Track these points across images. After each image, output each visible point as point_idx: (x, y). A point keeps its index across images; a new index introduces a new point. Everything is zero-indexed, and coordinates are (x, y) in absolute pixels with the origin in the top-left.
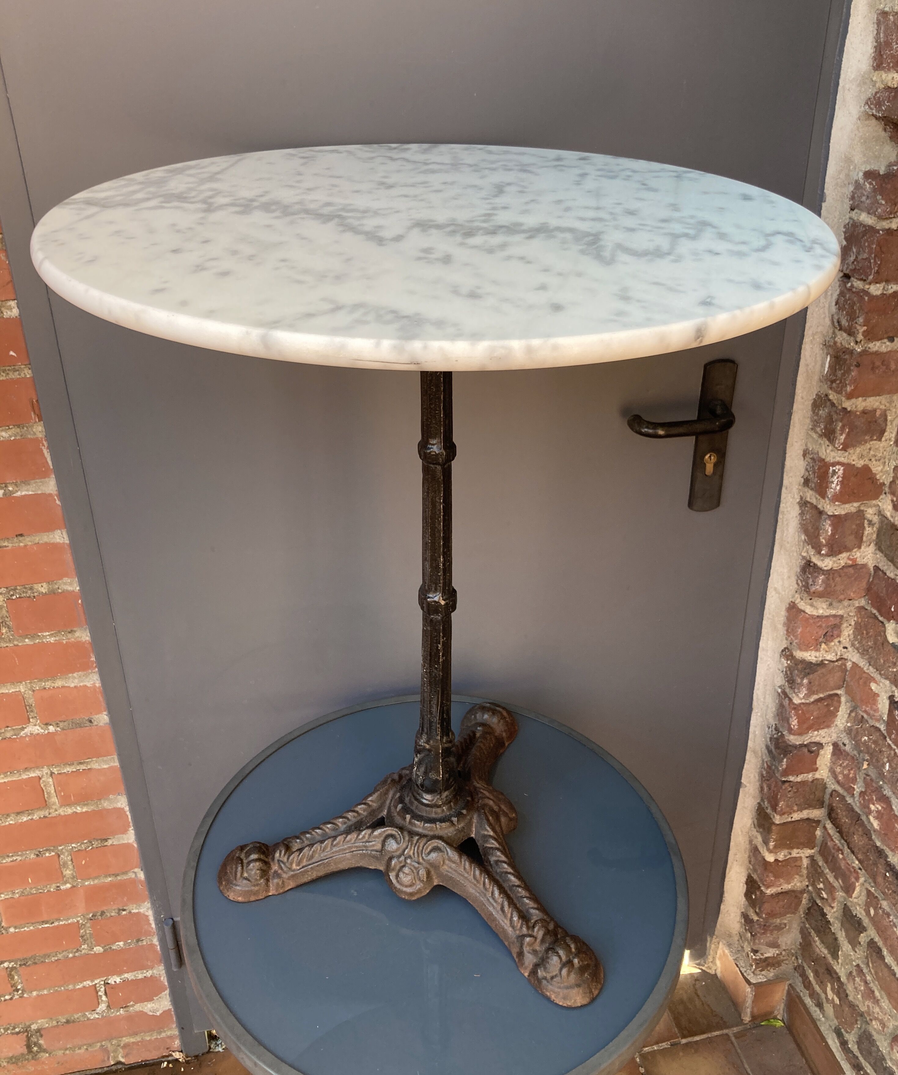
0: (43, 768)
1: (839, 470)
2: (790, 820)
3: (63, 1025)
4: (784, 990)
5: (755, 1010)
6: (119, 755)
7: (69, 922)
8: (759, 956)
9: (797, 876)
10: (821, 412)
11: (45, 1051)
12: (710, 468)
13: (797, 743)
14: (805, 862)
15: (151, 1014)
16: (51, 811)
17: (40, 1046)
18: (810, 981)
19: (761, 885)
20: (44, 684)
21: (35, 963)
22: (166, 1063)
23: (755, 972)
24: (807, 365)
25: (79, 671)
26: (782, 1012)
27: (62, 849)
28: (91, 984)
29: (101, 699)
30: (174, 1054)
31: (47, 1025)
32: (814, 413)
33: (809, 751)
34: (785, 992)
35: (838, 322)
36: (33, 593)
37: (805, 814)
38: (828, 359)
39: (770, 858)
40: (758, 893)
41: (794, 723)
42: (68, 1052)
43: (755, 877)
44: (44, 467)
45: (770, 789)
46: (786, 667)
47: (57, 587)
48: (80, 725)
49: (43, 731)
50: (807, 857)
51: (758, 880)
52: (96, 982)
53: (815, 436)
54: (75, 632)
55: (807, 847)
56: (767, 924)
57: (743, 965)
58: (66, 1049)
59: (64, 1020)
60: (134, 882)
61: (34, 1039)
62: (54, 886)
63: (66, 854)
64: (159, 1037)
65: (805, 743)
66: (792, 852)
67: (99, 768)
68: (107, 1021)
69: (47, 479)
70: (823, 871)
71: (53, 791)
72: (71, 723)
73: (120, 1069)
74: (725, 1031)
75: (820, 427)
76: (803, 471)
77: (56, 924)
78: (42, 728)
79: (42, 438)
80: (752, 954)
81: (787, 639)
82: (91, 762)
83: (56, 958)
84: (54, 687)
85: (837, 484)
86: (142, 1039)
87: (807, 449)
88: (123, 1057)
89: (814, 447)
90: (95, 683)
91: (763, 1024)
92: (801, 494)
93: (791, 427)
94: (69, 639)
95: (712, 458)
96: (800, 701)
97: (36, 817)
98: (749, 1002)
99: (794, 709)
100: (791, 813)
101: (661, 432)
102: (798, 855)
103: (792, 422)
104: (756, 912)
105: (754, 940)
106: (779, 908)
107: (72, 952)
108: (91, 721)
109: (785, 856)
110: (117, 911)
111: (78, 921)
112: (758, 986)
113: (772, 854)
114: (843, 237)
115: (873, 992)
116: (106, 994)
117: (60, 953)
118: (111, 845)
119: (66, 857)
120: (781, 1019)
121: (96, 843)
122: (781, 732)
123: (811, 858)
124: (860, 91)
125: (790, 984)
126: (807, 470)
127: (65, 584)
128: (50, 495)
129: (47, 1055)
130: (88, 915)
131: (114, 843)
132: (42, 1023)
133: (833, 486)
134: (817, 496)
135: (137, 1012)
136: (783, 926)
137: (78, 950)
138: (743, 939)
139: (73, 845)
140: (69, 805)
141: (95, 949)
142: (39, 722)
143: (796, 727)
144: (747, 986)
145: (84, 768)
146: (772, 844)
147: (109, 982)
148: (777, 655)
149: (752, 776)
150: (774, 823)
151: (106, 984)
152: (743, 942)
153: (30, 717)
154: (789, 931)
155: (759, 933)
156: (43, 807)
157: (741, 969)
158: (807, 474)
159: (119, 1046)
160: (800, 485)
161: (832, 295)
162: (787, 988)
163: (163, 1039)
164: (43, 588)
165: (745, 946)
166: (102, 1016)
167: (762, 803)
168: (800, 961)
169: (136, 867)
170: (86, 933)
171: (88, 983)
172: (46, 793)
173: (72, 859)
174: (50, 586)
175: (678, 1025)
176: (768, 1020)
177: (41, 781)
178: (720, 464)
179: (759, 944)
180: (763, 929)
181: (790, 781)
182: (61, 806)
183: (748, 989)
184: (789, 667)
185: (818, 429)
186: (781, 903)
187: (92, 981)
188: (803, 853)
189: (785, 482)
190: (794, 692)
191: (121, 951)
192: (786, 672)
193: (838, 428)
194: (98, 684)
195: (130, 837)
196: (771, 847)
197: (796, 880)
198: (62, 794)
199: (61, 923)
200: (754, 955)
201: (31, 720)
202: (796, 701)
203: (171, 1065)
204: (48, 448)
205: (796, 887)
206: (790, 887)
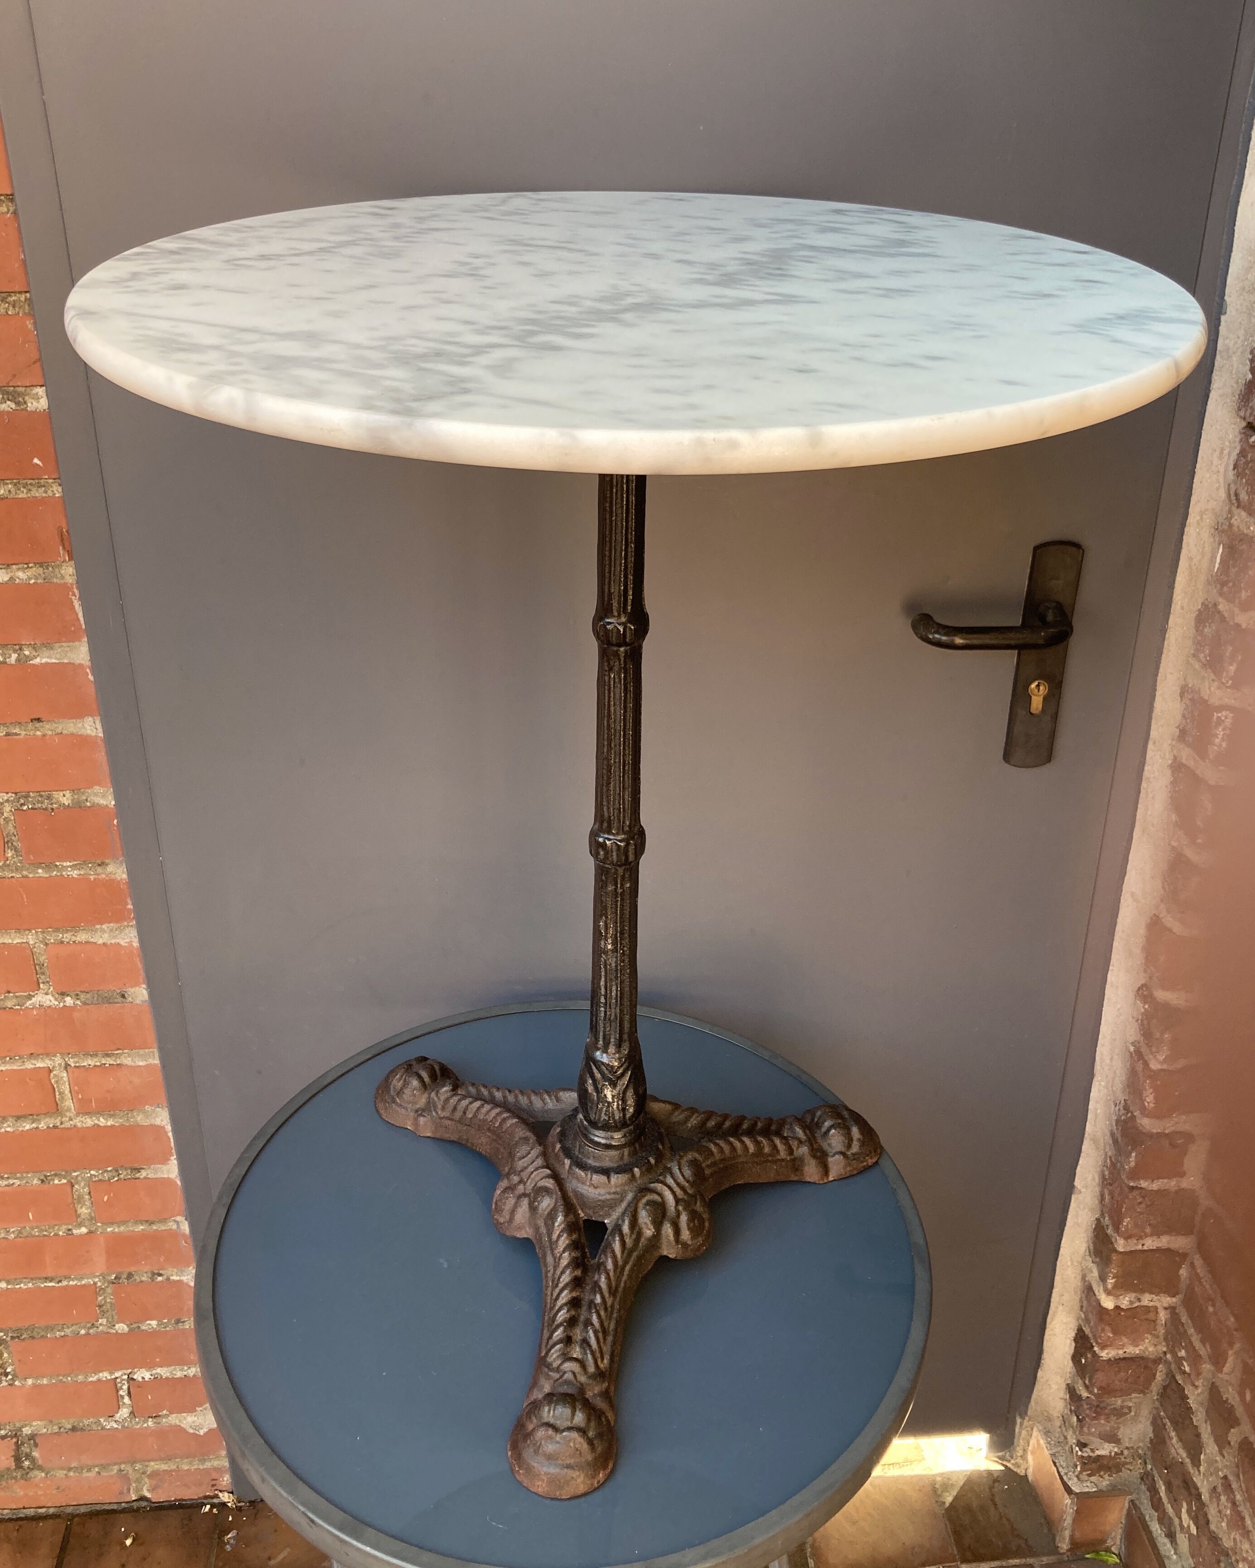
0: (55, 1056)
1: (1226, 717)
2: (1140, 1247)
3: (67, 1432)
4: (1122, 1508)
5: (1077, 1535)
6: (161, 1050)
7: (83, 1282)
8: (1087, 1452)
9: (1149, 1336)
10: (1206, 630)
11: (41, 1468)
12: (1037, 703)
13: (1154, 1131)
14: (1163, 1316)
15: (191, 1431)
16: (64, 1119)
17: (33, 1460)
18: (1160, 1498)
19: (1094, 1344)
20: (61, 935)
21: (33, 1338)
22: (208, 1507)
23: (1081, 1476)
24: (1191, 559)
25: (110, 922)
26: (1118, 1542)
27: (77, 1176)
28: (109, 1378)
29: (140, 965)
30: (221, 1495)
31: (45, 1430)
32: (1197, 631)
33: (1171, 1144)
34: (1125, 1512)
35: (1236, 495)
36: (52, 804)
37: (1164, 1242)
38: (1221, 550)
39: (1108, 1303)
40: (1089, 1356)
41: (1149, 1099)
42: (72, 1474)
43: (1087, 1330)
44: (74, 625)
45: (1112, 1198)
46: (1143, 1014)
47: (85, 798)
48: (108, 1000)
49: (56, 1003)
50: (1166, 1309)
51: (1090, 1335)
52: (117, 1374)
53: (1197, 666)
54: (107, 865)
55: (1165, 1293)
56: (1101, 1405)
57: (1064, 1465)
58: (70, 1469)
59: (70, 1426)
60: (175, 1235)
61: (25, 1449)
62: (64, 1227)
63: (82, 1184)
64: (201, 1467)
65: (1167, 1132)
66: (1142, 1298)
67: (133, 1064)
68: (130, 1435)
69: (77, 643)
70: (1186, 1331)
71: (67, 1092)
72: (96, 996)
73: (144, 1507)
74: (1030, 1561)
75: (1203, 652)
76: (1179, 717)
77: (65, 1283)
78: (56, 999)
79: (72, 584)
80: (1077, 1449)
81: (1145, 971)
82: (121, 1054)
83: (63, 1334)
84: (74, 942)
85: (1223, 740)
86: (178, 1467)
87: (1186, 685)
88: (148, 1490)
89: (1195, 681)
90: (131, 941)
91: (1088, 1556)
92: (1175, 751)
93: (1165, 651)
94: (98, 874)
95: (1041, 688)
96: (1160, 1067)
97: (42, 1125)
98: (1068, 1521)
99: (1150, 1077)
100: (1141, 1238)
101: (959, 641)
102: (1151, 1304)
103: (1166, 643)
104: (1085, 1383)
105: (1082, 1427)
106: (1120, 1382)
107: (84, 1328)
108: (123, 996)
109: (1131, 1302)
110: (150, 1275)
111: (95, 1283)
112: (1082, 1498)
113: (1111, 1297)
114: (1248, 367)
115: (1243, 1519)
116: (129, 1394)
117: (68, 1328)
118: (145, 1178)
119: (81, 1188)
120: (1117, 1552)
121: (125, 1173)
122: (1132, 1113)
123: (1171, 1309)
125: (1132, 1501)
126: (1184, 716)
127: (96, 795)
128: (81, 666)
129: (43, 1474)
130: (109, 1275)
131: (149, 1176)
132: (37, 1426)
133: (1217, 741)
134: (1196, 756)
135: (171, 1426)
136: (1126, 1410)
137: (93, 1324)
138: (1067, 1424)
139: (93, 1172)
140: (88, 1113)
141: (117, 1326)
142: (52, 989)
143: (1152, 1105)
144: (1066, 1495)
145: (111, 1062)
146: (1111, 1281)
147: (135, 1377)
148: (1131, 995)
149: (1090, 1177)
150: (1116, 1251)
151: (131, 1379)
152: (1066, 1430)
153: (41, 981)
154: (1134, 1419)
155: (1088, 1416)
156: (54, 1113)
157: (1060, 1469)
158: (1184, 721)
159: (144, 1473)
160: (1173, 739)
161: (1229, 454)
162: (1127, 1505)
163: (207, 1471)
164: (65, 798)
165: (1069, 1437)
166: (123, 1426)
167: (1102, 1219)
168: (1149, 1467)
169: (178, 1215)
170: (106, 1302)
171: (105, 1375)
172: (57, 1093)
173: (90, 1193)
174: (76, 797)
175: (959, 1542)
176: (1097, 1552)
177: (52, 1075)
178: (1054, 697)
179: (1088, 1434)
180: (1095, 1412)
181: (1141, 1188)
182: (78, 1114)
183: (1068, 1501)
184: (1146, 1014)
185: (1202, 655)
186: (1123, 1374)
187: (111, 1373)
188: (1160, 1301)
189: (1154, 734)
190: (1152, 1053)
191: (154, 1333)
192: (1142, 1021)
193: (1228, 654)
194: (136, 944)
195: (171, 1170)
196: (1110, 1286)
197: (1147, 1341)
198: (80, 1096)
199: (71, 1283)
200: (1081, 1450)
201: (41, 986)
202: (1154, 1065)
203: (215, 1511)
204: (80, 599)
205: (1147, 1353)
206: (1138, 1352)
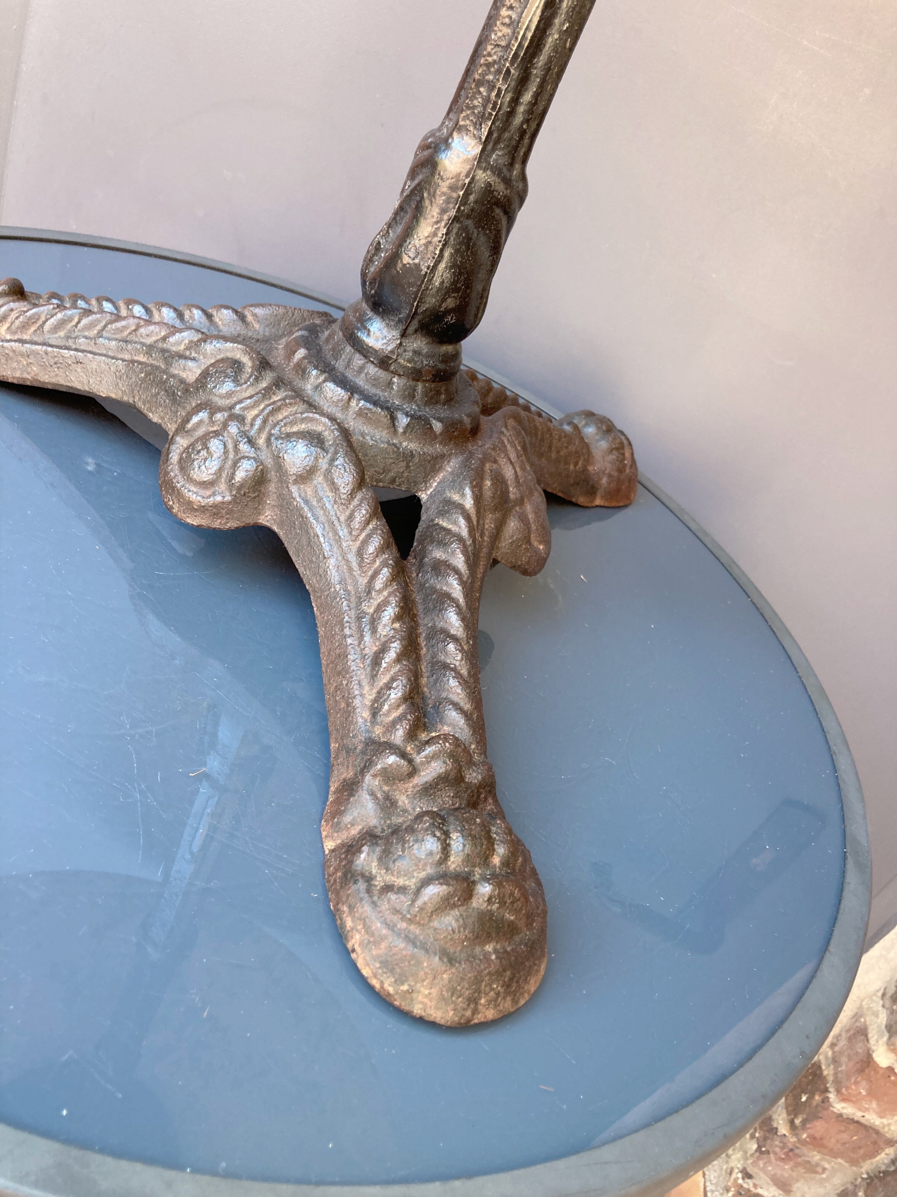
8: (748, 1184)
19: (831, 1089)
39: (882, 1058)
40: (819, 1098)
51: (831, 1078)
56: (797, 1151)
57: (715, 1181)
80: (740, 1175)
104: (792, 1121)
105: (758, 1159)
106: (838, 1141)
136: (819, 1169)
154: (822, 1182)
155: (775, 1154)
157: (708, 1184)
165: (734, 1158)
179: (761, 1169)
180: (787, 1154)
186: (845, 1136)
200: (743, 1179)
205: (886, 1129)
206: (877, 1123)
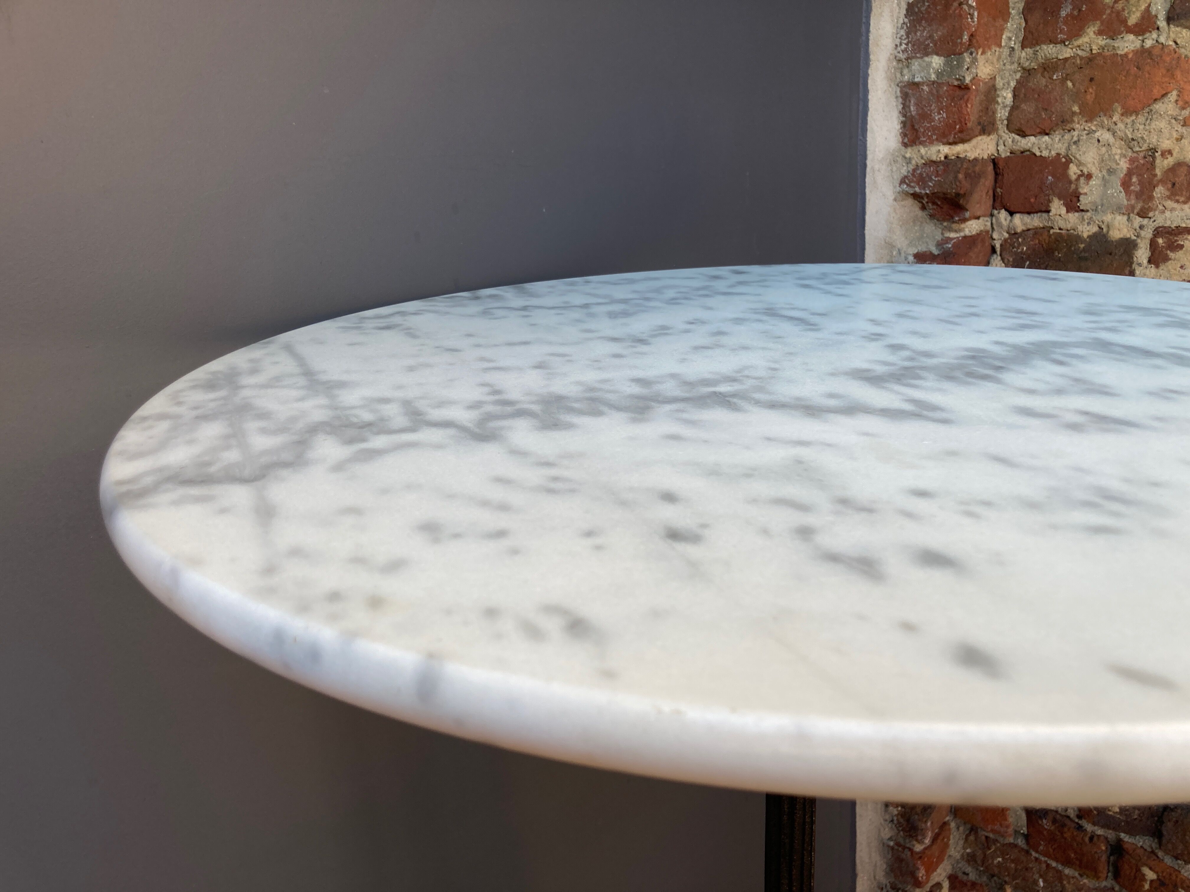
41: (920, 874)
46: (897, 816)
99: (918, 858)
124: (892, 170)
143: (925, 878)
190: (915, 839)
202: (919, 849)
